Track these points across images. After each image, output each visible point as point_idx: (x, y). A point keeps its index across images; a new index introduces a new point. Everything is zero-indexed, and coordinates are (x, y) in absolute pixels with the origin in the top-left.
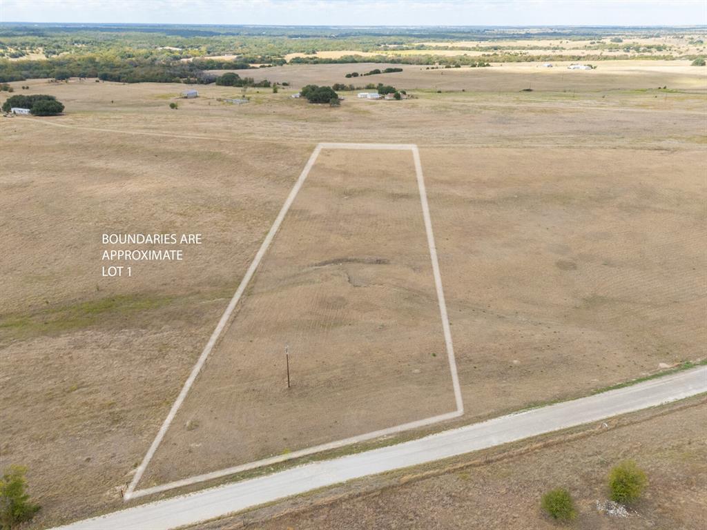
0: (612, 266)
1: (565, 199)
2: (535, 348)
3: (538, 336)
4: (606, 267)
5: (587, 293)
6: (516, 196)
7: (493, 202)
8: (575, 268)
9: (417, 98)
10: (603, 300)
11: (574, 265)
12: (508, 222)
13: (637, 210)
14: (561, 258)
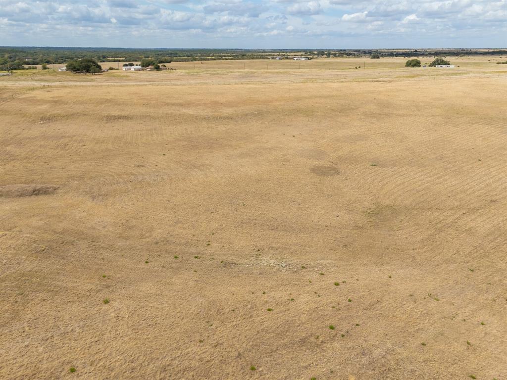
0: (383, 166)
1: (309, 113)
2: (303, 341)
3: (304, 301)
4: (377, 168)
5: (366, 203)
6: (256, 113)
7: (229, 118)
8: (337, 172)
9: (175, 70)
10: (394, 211)
11: (334, 169)
12: (246, 133)
13: (382, 116)
14: (316, 163)
